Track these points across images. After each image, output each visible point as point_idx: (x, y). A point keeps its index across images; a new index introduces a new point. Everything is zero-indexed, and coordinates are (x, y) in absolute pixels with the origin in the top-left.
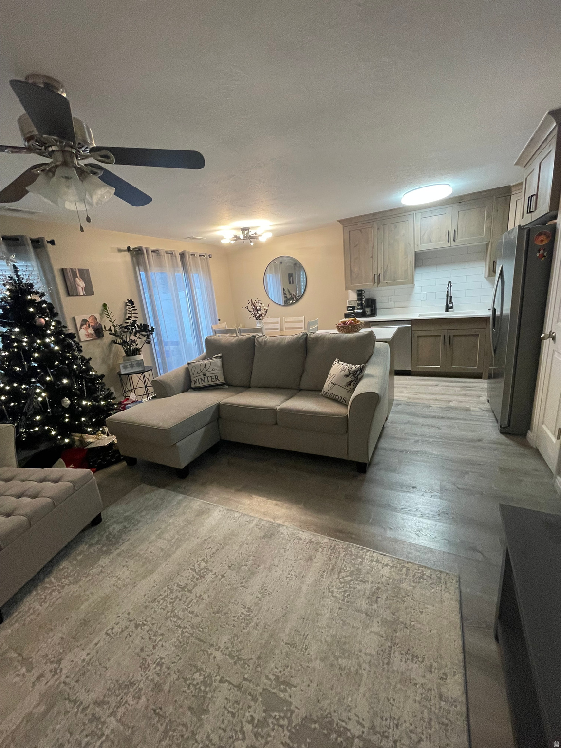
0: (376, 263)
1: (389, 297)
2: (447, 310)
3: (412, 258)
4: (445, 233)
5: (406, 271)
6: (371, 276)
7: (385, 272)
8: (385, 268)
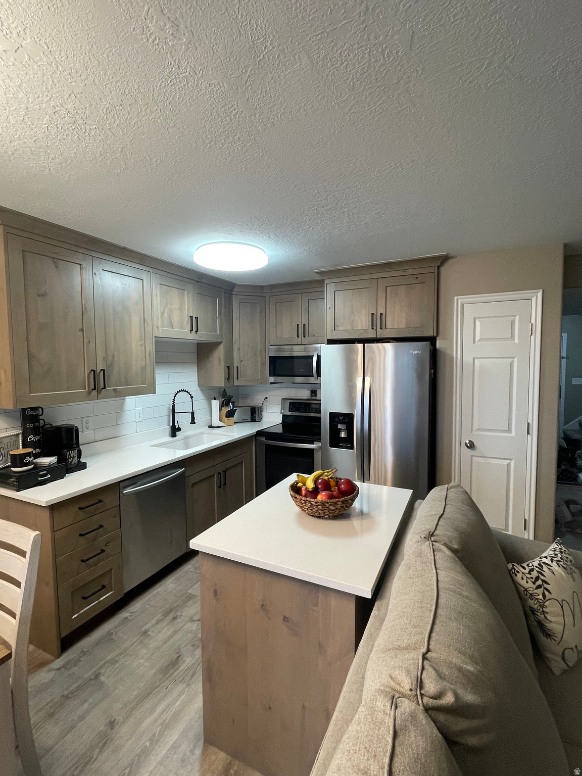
0: (92, 345)
1: (84, 420)
2: (173, 435)
3: (150, 347)
4: (187, 320)
5: (144, 368)
6: (83, 373)
7: (111, 366)
8: (110, 358)
